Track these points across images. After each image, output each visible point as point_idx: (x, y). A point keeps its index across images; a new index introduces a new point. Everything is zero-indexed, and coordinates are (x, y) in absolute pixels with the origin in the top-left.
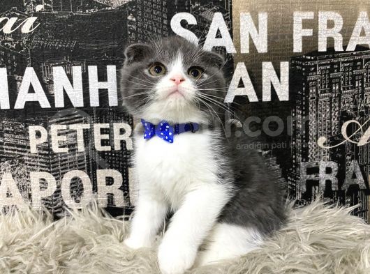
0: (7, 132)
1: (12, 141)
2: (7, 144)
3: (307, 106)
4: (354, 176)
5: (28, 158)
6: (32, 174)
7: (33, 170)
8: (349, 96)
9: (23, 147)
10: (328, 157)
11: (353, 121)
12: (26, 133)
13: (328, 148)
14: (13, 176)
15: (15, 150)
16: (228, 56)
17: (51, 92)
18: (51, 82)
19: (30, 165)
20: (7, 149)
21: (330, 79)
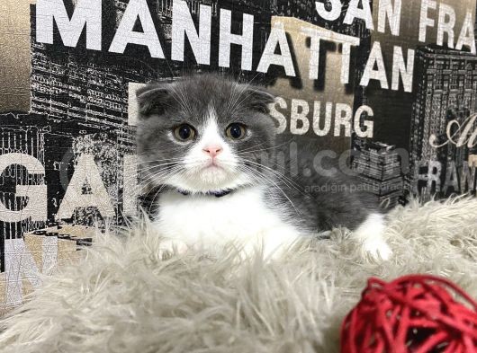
0: (94, 87)
1: (100, 103)
2: (92, 108)
3: (424, 100)
4: (452, 179)
5: (122, 133)
6: (127, 157)
7: (129, 152)
8: (454, 95)
9: (118, 114)
10: (435, 156)
11: (455, 121)
12: (123, 93)
13: (436, 146)
14: (96, 159)
15: (103, 118)
16: (367, 31)
17: (168, 36)
18: (169, 21)
19: (125, 143)
20: (90, 115)
21: (443, 75)
